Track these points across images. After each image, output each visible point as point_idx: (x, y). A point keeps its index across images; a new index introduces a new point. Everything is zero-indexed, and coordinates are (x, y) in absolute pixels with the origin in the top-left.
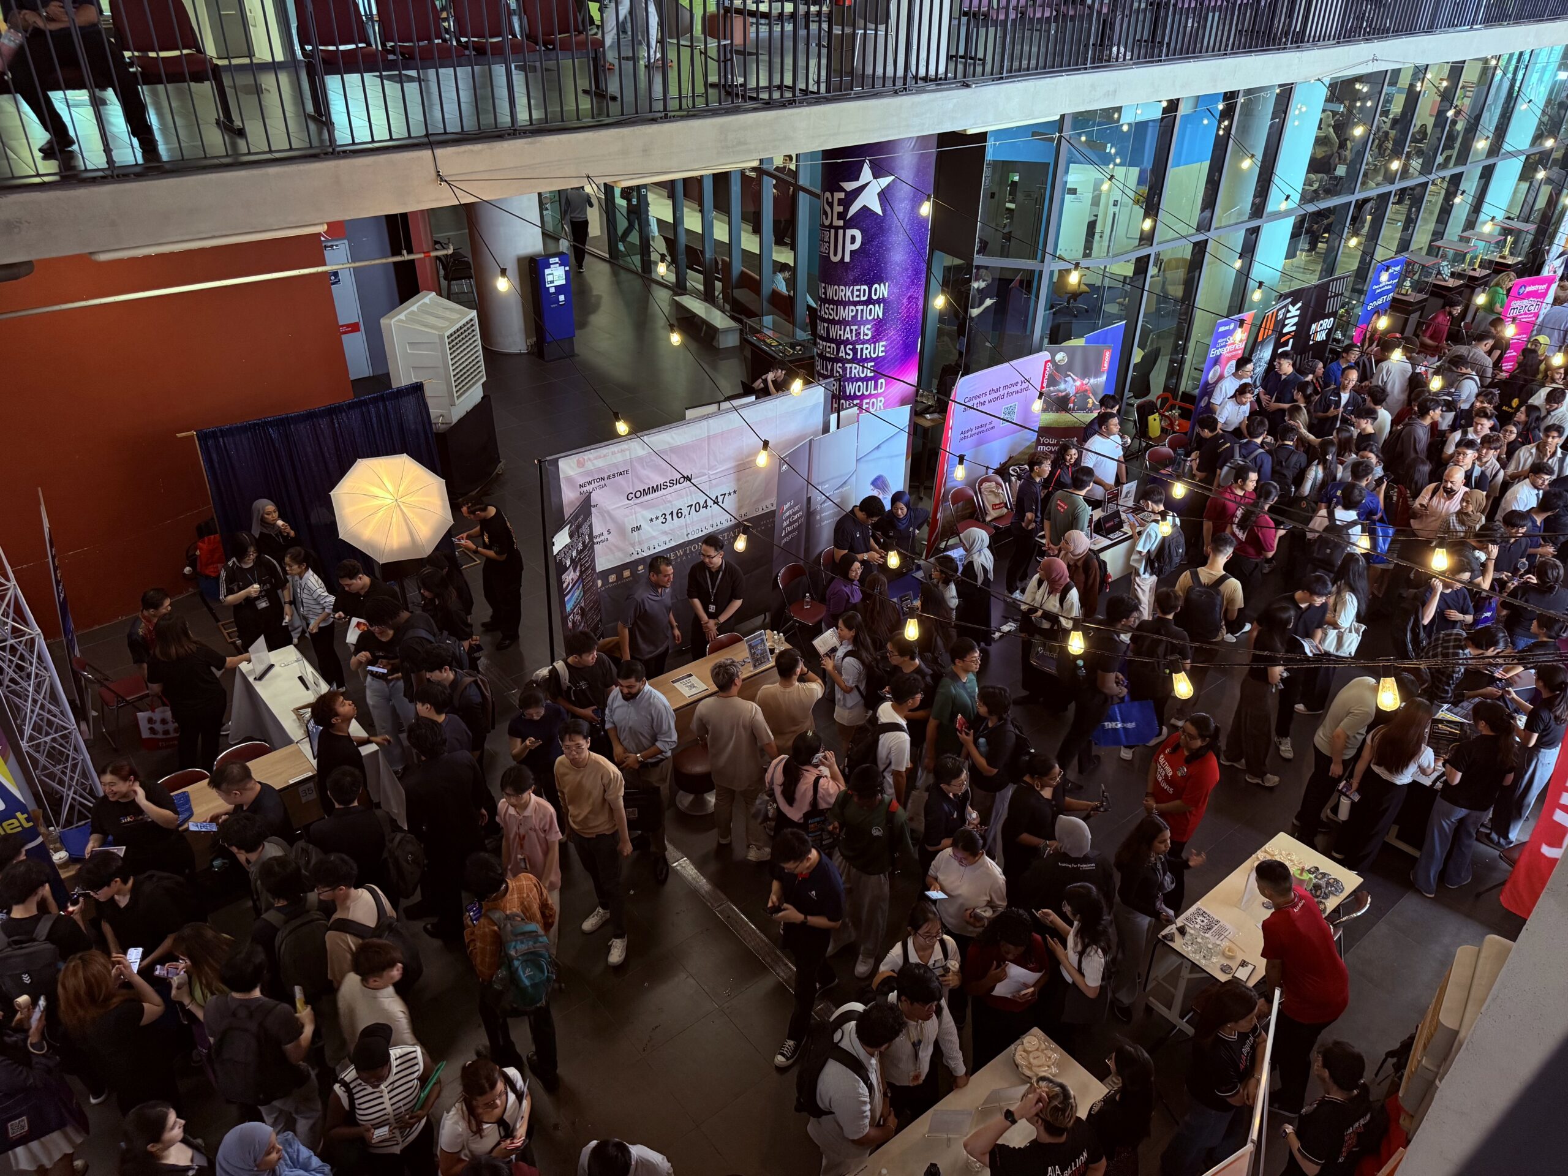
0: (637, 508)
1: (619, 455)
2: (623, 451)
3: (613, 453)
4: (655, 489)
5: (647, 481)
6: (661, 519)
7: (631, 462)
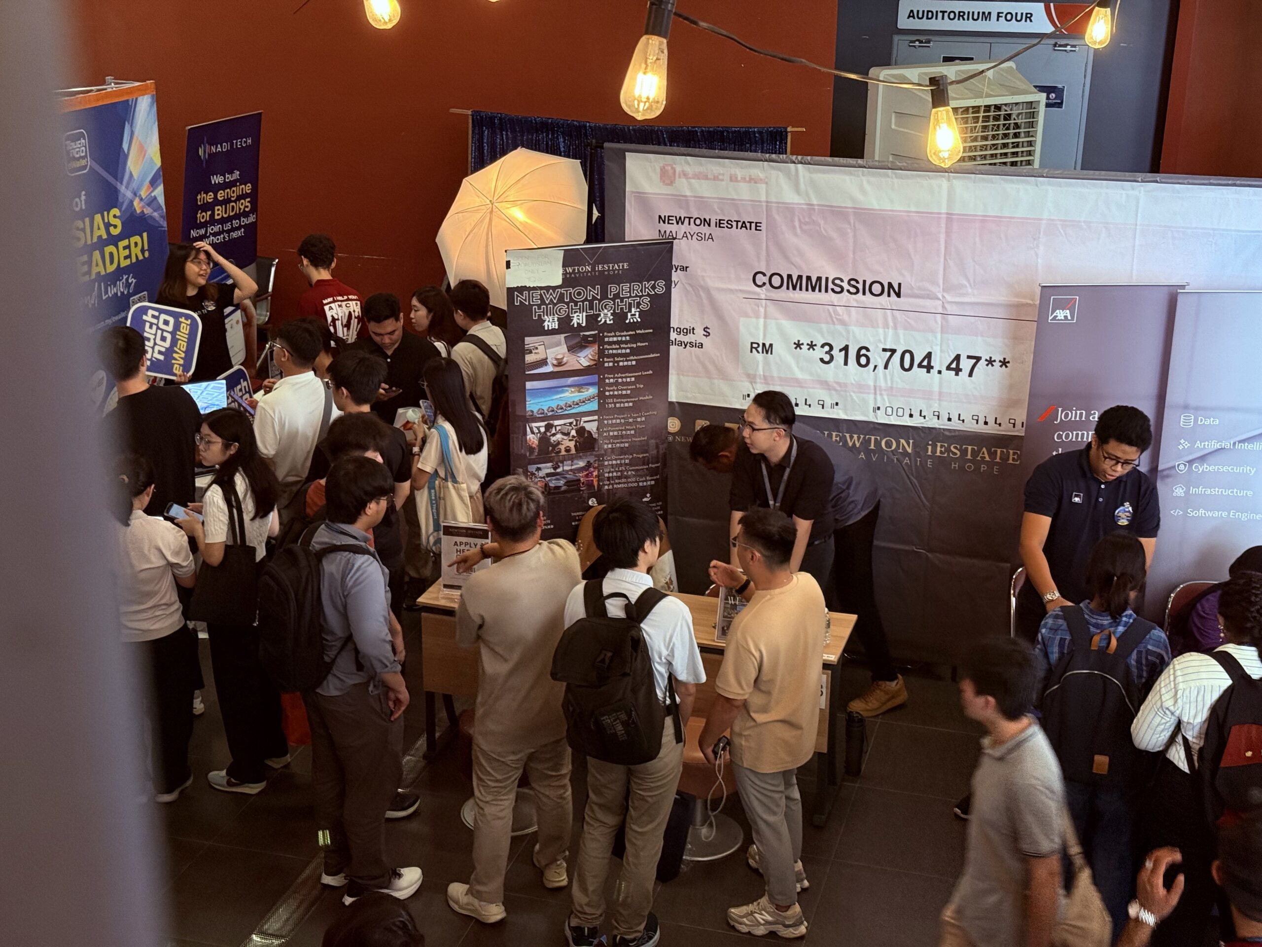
0: (772, 309)
1: (743, 186)
2: (752, 180)
3: (733, 179)
4: (815, 284)
5: (797, 260)
6: (820, 353)
7: (768, 209)
